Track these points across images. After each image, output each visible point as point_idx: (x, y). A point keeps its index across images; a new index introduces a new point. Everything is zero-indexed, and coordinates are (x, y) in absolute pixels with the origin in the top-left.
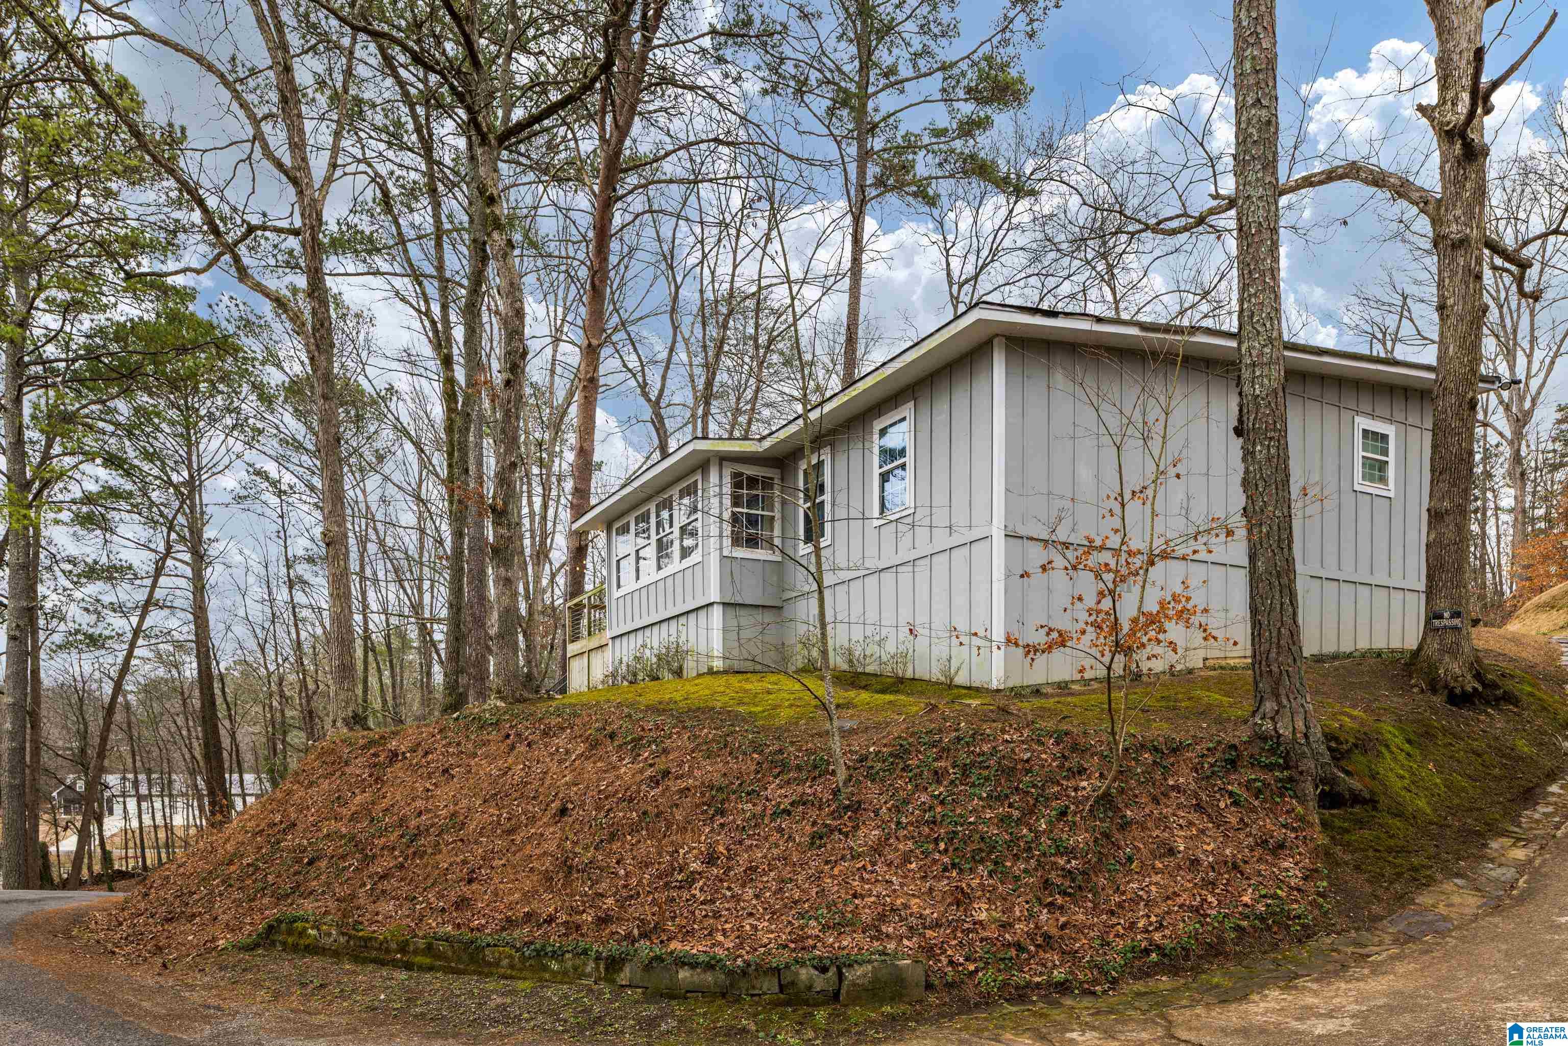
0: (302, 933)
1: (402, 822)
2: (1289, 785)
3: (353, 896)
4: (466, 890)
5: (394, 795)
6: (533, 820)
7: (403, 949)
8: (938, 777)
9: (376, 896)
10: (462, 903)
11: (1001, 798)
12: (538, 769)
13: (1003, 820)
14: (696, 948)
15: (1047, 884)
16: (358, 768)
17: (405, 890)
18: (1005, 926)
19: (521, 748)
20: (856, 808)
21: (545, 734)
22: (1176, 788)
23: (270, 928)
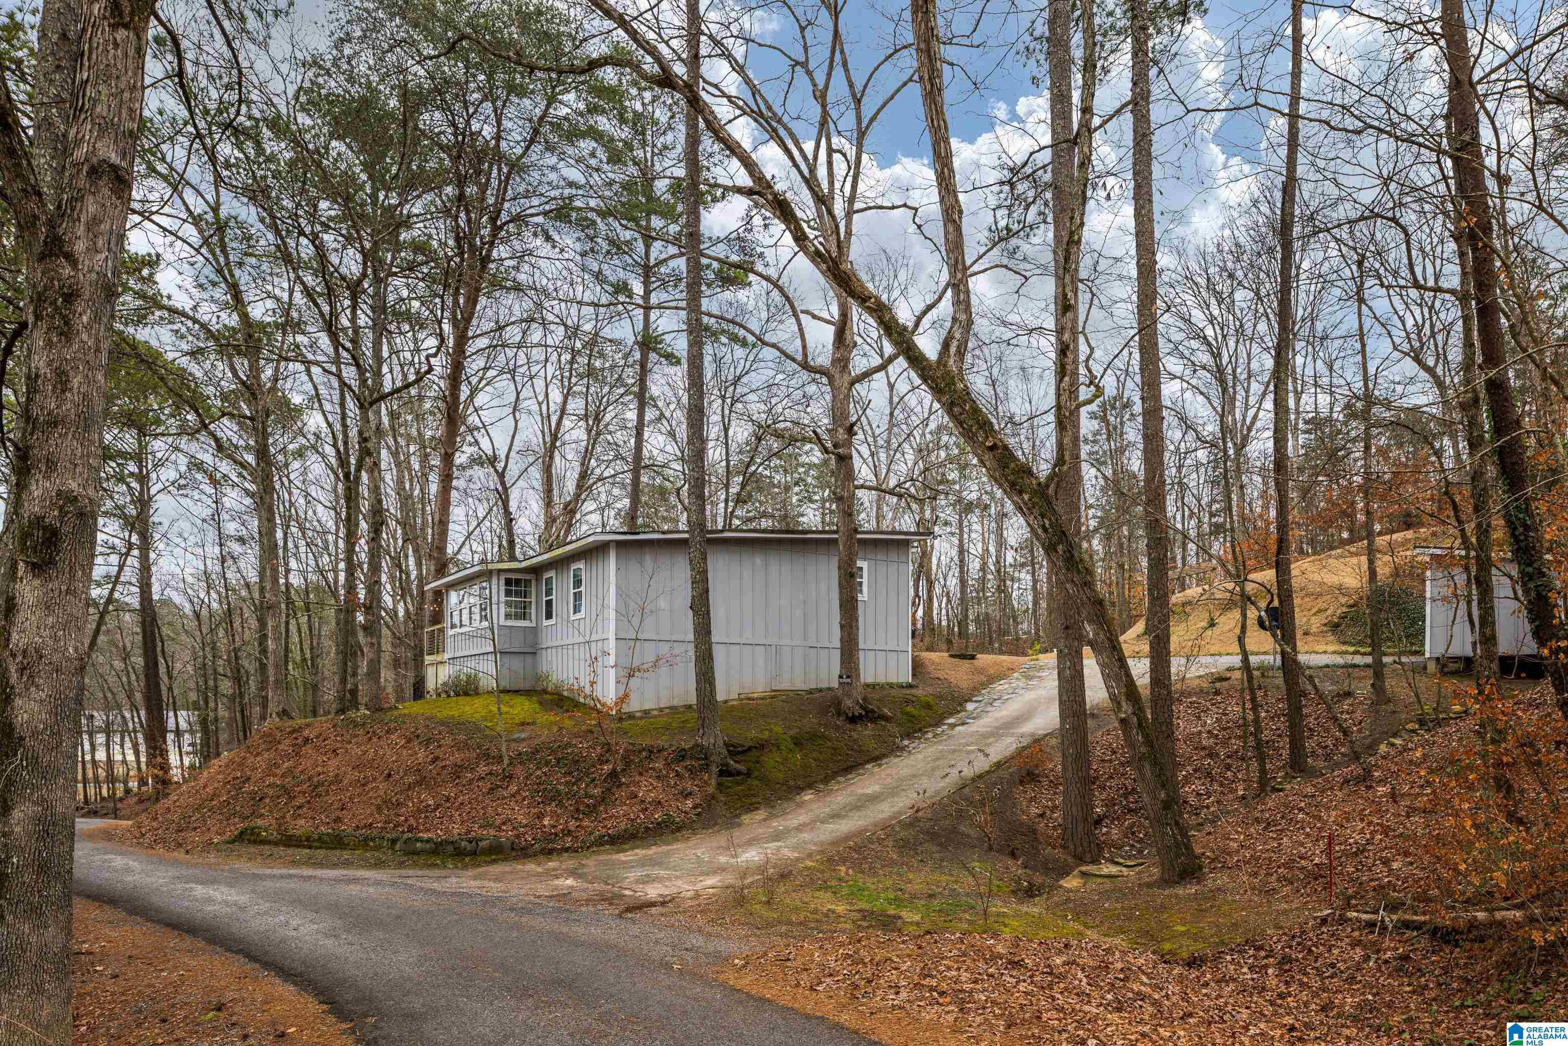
0: (259, 834)
1: (309, 779)
2: (706, 768)
3: (283, 817)
4: (340, 814)
5: (306, 763)
6: (375, 779)
7: (308, 840)
8: (547, 763)
9: (295, 817)
10: (338, 820)
11: (570, 773)
12: (381, 752)
13: (567, 783)
14: (425, 836)
15: (578, 810)
16: (285, 746)
17: (310, 814)
18: (554, 827)
19: (375, 740)
20: (511, 777)
21: (388, 732)
22: (653, 769)
23: (242, 833)
